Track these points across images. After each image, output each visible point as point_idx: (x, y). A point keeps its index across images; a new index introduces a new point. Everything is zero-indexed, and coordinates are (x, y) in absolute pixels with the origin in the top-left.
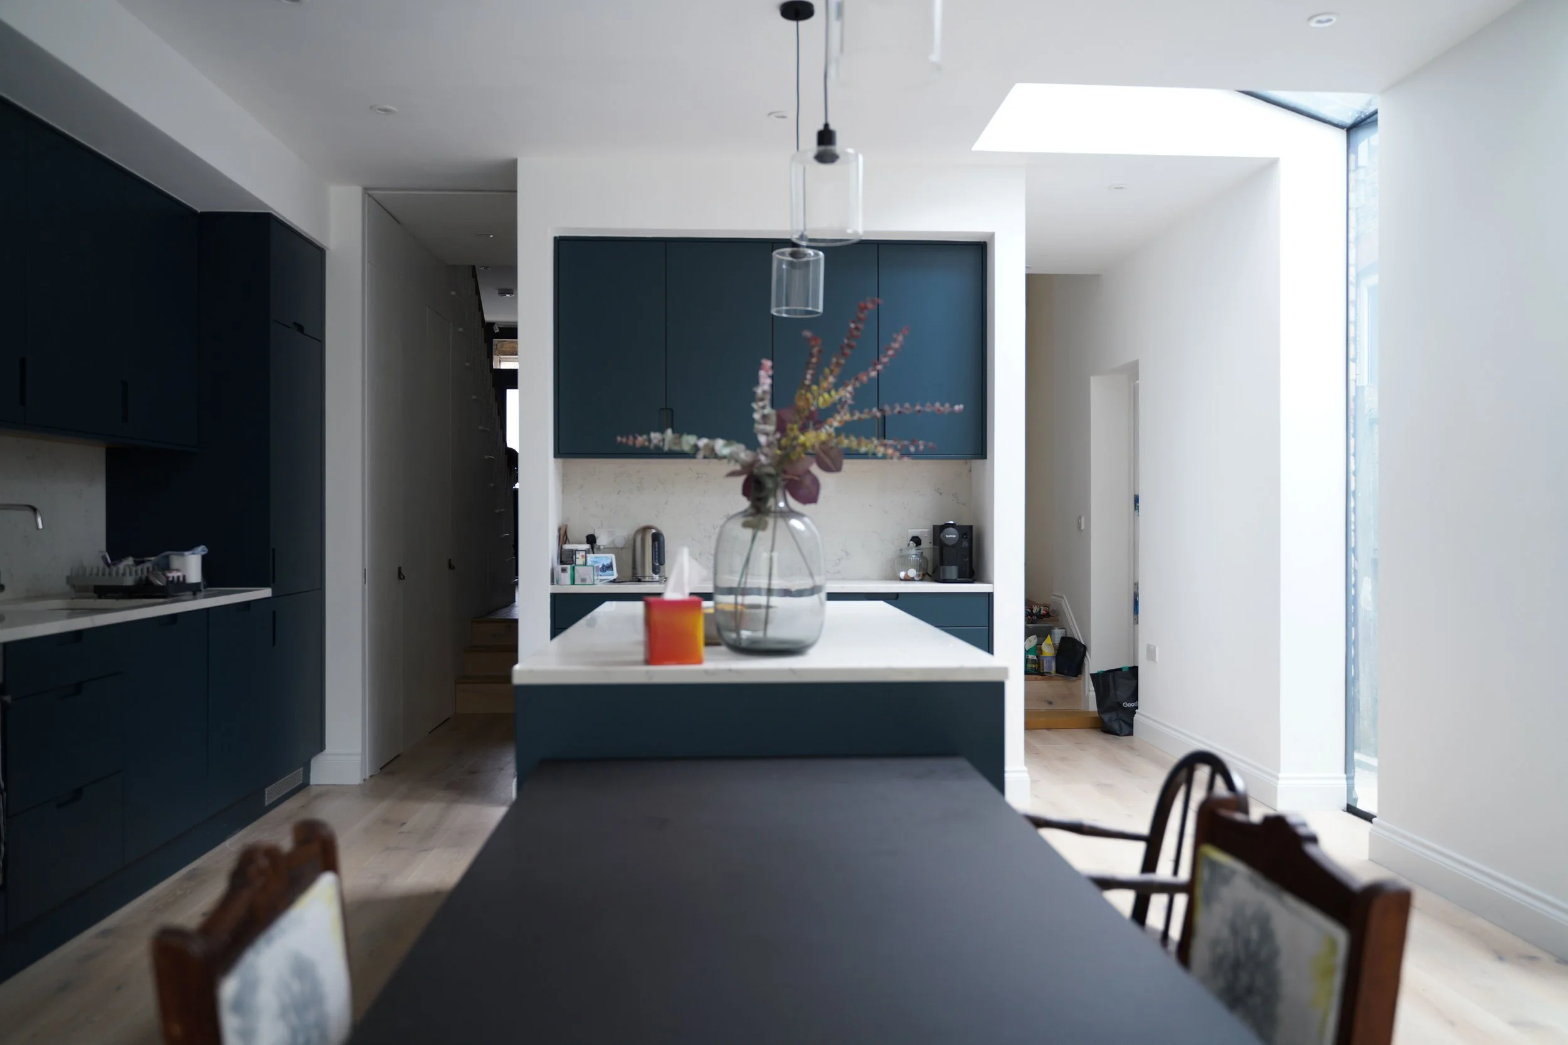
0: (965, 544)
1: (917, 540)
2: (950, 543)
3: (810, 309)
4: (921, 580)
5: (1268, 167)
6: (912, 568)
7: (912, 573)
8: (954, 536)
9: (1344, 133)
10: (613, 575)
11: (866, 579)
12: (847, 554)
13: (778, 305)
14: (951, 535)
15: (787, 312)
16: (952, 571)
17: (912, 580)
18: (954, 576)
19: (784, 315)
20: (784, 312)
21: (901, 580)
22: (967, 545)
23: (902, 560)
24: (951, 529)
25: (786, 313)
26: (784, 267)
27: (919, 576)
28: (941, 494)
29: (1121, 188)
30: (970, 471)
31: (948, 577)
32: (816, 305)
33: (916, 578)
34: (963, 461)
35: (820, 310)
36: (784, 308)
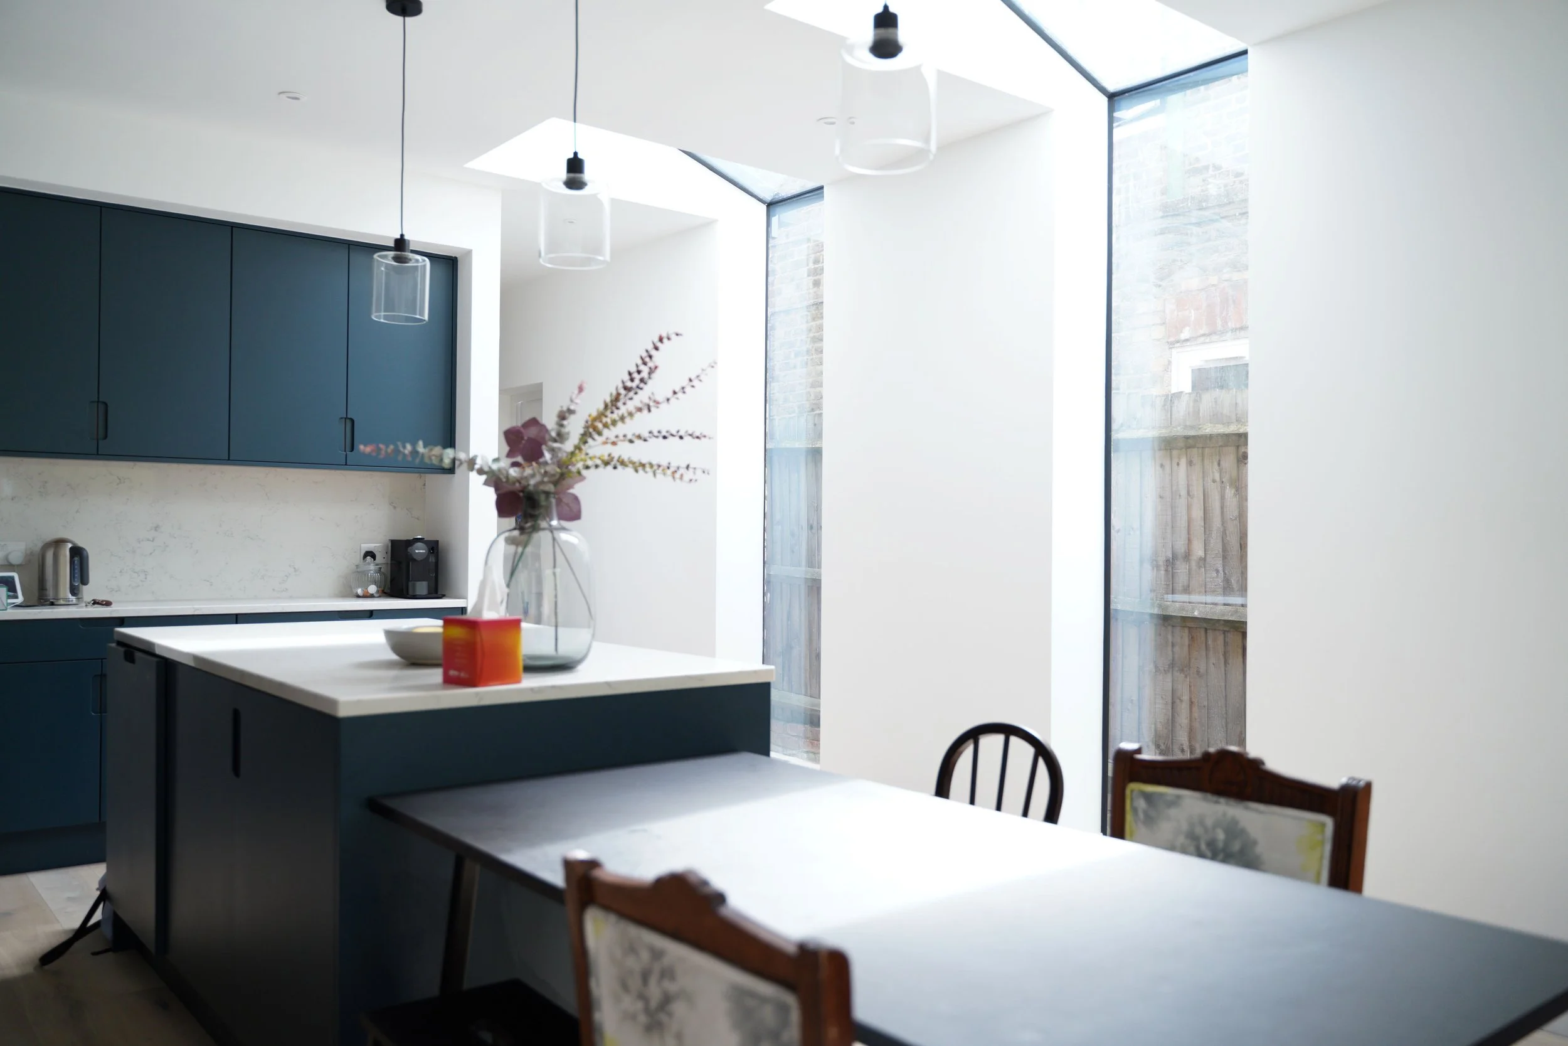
0: (432, 559)
1: (370, 554)
2: (419, 558)
3: (418, 317)
4: (379, 597)
5: (707, 224)
6: (373, 584)
7: (372, 589)
8: (424, 551)
9: (764, 207)
10: (16, 597)
11: (316, 597)
12: (296, 570)
13: (378, 310)
14: (420, 550)
15: (386, 317)
16: (422, 587)
17: (372, 596)
18: (425, 592)
19: (382, 321)
20: (382, 317)
21: (358, 596)
22: (434, 561)
23: (359, 575)
24: (419, 544)
25: (384, 319)
26: (383, 269)
27: (378, 592)
28: (395, 508)
29: (572, 222)
30: (424, 485)
31: (418, 593)
32: (422, 314)
33: (375, 595)
34: (417, 475)
35: (426, 317)
36: (383, 314)
